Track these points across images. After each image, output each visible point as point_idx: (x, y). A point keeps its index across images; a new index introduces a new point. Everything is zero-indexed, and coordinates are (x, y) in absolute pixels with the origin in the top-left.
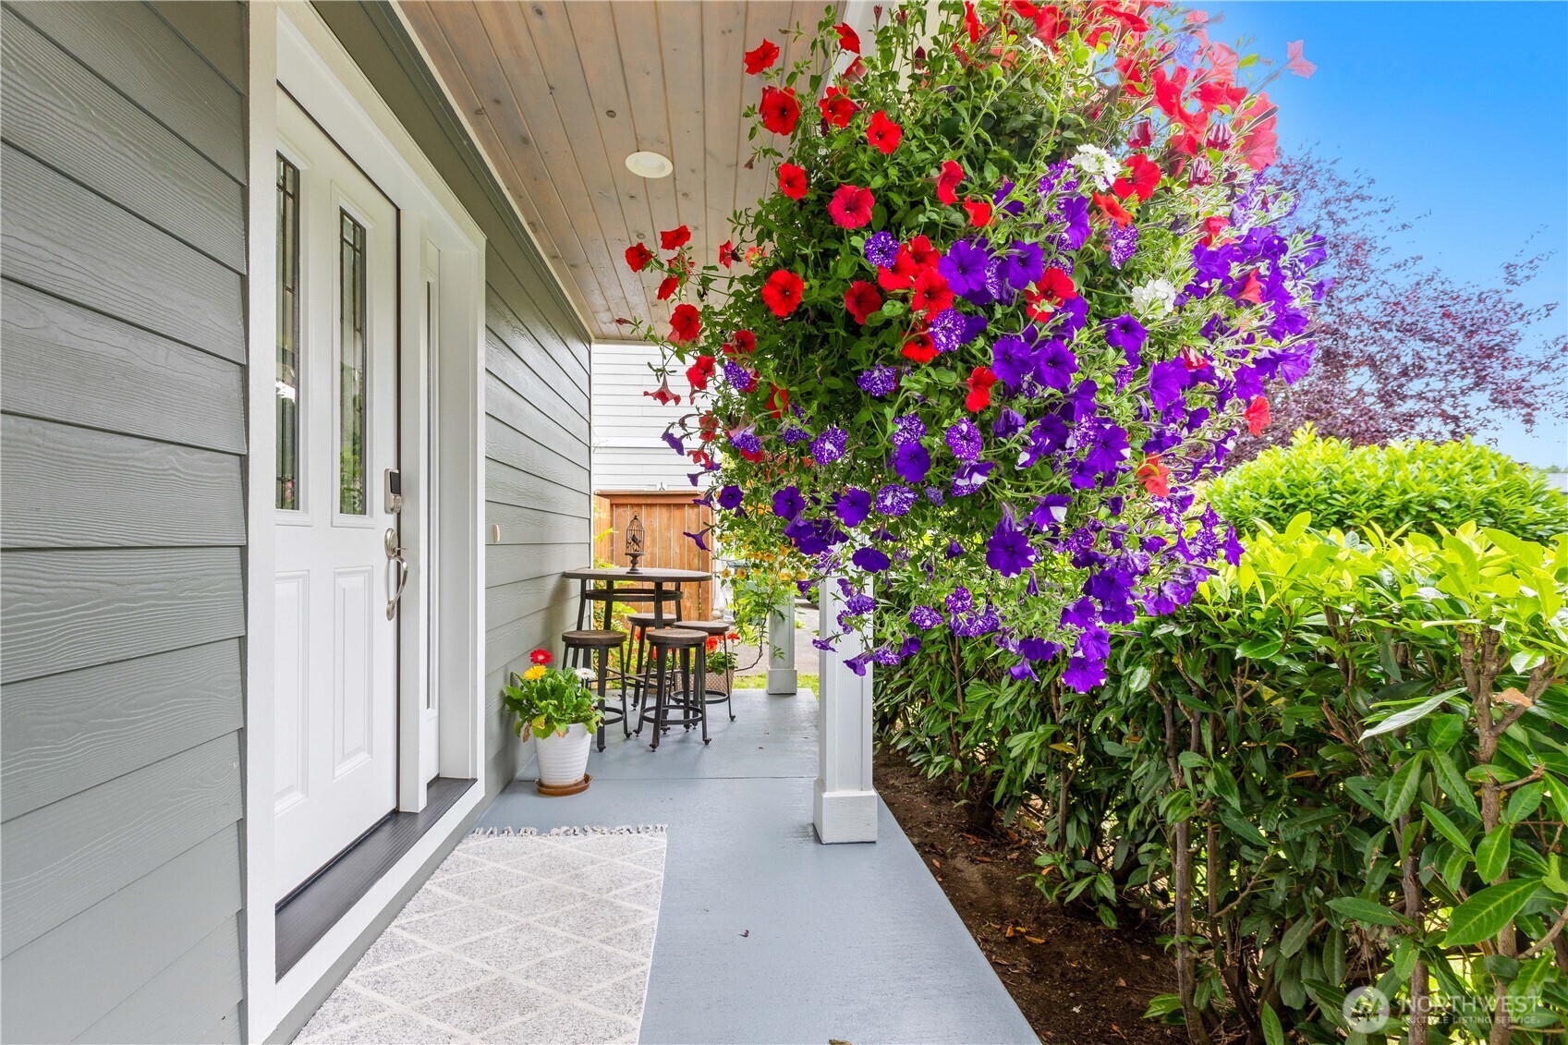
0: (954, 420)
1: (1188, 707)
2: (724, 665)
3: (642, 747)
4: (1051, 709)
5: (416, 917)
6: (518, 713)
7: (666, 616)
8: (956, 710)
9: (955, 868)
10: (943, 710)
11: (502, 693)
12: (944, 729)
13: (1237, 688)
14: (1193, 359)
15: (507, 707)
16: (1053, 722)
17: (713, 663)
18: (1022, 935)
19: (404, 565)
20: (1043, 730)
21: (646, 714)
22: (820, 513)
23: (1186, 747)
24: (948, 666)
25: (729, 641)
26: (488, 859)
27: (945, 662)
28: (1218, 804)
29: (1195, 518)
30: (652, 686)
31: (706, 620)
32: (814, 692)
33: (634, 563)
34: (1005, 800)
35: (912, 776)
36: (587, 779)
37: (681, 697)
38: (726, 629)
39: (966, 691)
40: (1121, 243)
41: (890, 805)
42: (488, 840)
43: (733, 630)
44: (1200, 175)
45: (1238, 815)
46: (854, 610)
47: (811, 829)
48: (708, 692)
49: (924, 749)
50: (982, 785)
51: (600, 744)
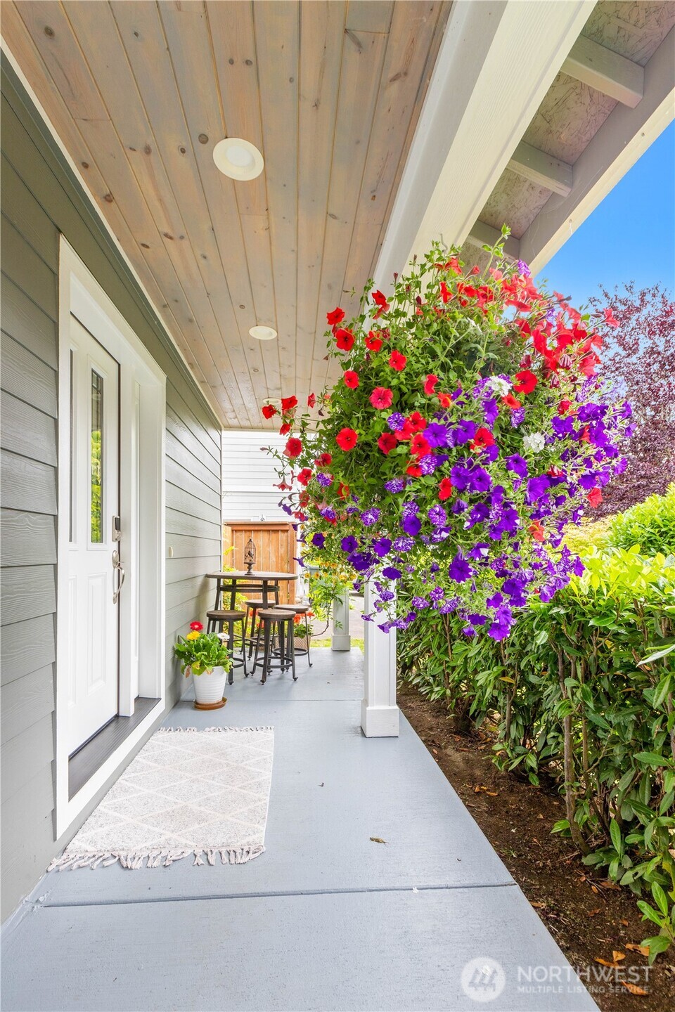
0: (432, 506)
1: (570, 653)
2: (305, 632)
3: (256, 682)
4: (501, 658)
5: (133, 775)
6: (183, 660)
7: (269, 602)
8: (448, 659)
9: (446, 754)
10: (440, 660)
11: (174, 648)
12: (440, 671)
13: (594, 642)
14: (555, 471)
15: (176, 656)
16: (502, 665)
17: (298, 631)
18: (484, 791)
19: (122, 572)
20: (496, 670)
21: (258, 662)
22: (365, 549)
23: (569, 675)
24: (443, 633)
25: (308, 617)
26: (170, 744)
27: (441, 630)
28: (583, 707)
29: (559, 552)
30: (261, 645)
31: (293, 604)
32: (361, 650)
33: (249, 568)
34: (477, 713)
35: (422, 701)
36: (224, 700)
37: (278, 652)
38: (307, 609)
39: (453, 647)
40: (517, 415)
41: (408, 718)
42: (169, 734)
43: (311, 610)
44: (555, 383)
45: (594, 712)
46: (384, 599)
47: (359, 729)
48: (296, 649)
49: (429, 684)
50: (463, 704)
51: (230, 680)
